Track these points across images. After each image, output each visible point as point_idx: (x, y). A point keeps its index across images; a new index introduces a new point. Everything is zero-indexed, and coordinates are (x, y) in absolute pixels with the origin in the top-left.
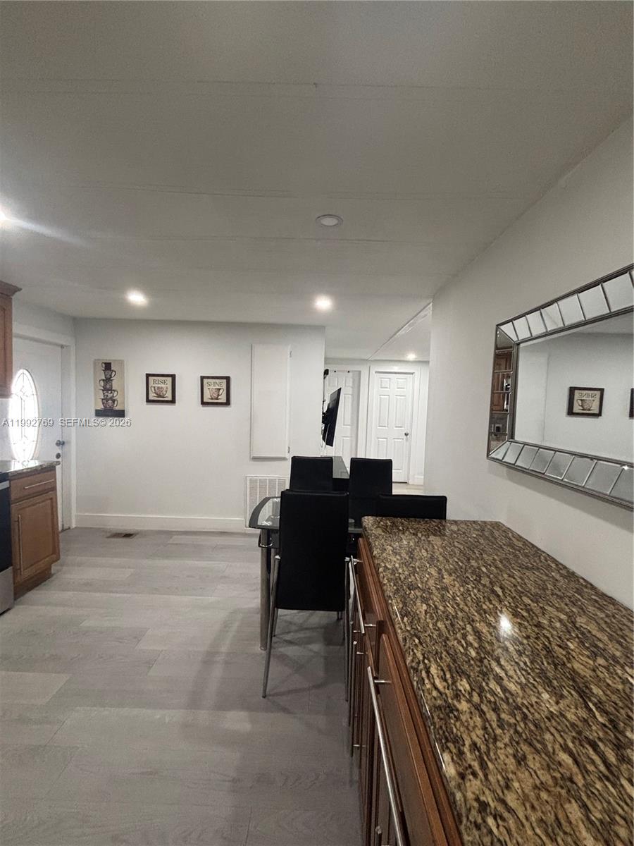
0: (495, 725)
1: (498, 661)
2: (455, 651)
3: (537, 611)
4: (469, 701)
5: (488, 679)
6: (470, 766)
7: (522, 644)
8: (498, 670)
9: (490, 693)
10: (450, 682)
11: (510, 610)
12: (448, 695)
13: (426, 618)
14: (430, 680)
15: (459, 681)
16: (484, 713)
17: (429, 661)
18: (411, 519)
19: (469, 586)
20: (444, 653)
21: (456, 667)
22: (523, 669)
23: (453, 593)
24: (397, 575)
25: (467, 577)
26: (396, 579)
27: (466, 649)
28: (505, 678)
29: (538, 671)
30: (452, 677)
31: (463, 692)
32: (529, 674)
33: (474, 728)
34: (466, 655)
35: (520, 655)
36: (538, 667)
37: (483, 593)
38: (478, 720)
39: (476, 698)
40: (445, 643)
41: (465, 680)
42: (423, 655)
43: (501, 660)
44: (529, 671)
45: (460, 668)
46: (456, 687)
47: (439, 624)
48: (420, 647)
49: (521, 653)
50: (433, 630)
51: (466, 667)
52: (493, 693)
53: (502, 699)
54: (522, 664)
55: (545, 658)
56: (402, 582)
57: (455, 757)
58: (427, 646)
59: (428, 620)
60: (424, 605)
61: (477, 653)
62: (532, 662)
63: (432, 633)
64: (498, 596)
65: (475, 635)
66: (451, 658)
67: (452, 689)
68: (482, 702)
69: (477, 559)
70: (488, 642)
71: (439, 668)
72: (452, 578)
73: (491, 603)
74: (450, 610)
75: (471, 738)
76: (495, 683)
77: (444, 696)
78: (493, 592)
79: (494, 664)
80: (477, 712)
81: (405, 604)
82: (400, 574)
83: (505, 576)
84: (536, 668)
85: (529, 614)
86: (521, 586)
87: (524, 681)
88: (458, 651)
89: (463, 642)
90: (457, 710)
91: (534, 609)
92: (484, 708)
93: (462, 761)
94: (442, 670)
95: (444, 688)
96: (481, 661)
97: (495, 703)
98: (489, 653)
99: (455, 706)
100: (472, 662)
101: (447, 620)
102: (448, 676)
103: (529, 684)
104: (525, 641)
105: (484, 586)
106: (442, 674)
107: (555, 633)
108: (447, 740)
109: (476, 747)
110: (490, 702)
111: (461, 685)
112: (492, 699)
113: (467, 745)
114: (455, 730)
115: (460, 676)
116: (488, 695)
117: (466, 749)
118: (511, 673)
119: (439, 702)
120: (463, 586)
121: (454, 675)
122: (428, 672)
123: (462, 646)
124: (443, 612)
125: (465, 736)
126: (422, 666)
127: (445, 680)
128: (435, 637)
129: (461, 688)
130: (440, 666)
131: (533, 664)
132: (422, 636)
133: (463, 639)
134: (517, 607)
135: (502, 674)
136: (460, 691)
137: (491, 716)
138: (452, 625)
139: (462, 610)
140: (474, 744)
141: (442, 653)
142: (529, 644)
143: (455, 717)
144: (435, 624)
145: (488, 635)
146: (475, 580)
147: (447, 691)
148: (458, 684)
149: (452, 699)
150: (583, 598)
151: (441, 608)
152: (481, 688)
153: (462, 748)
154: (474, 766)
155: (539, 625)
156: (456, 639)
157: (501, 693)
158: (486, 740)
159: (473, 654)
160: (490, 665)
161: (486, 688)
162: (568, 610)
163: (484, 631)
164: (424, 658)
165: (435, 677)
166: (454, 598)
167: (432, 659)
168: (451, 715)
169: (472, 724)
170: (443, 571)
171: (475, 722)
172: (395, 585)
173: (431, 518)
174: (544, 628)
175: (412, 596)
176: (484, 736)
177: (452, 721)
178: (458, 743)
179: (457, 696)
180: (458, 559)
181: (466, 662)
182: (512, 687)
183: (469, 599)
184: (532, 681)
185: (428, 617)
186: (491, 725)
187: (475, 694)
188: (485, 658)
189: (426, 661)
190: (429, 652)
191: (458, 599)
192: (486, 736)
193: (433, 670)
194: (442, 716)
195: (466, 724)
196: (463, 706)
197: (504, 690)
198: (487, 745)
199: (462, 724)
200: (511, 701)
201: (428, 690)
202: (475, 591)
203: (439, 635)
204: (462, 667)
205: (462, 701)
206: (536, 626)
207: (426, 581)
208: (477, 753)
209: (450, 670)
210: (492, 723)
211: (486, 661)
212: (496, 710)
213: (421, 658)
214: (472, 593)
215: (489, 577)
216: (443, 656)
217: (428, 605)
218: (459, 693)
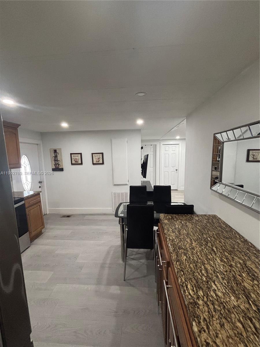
0: (212, 311)
1: (214, 282)
2: (197, 278)
3: (230, 259)
4: (203, 300)
5: (210, 291)
6: (203, 328)
7: (224, 274)
8: (214, 286)
9: (211, 297)
10: (195, 292)
11: (219, 258)
12: (195, 297)
13: (186, 263)
14: (188, 291)
15: (199, 291)
16: (208, 305)
17: (187, 282)
18: (179, 215)
19: (203, 247)
20: (193, 279)
21: (198, 285)
22: (224, 286)
23: (196, 250)
24: (174, 242)
25: (202, 243)
26: (174, 244)
27: (201, 277)
28: (217, 290)
29: (230, 287)
30: (196, 290)
31: (201, 296)
32: (227, 288)
33: (204, 312)
34: (202, 279)
35: (223, 280)
36: (230, 285)
37: (209, 250)
38: (206, 308)
39: (205, 299)
40: (194, 274)
41: (201, 291)
42: (185, 279)
43: (215, 282)
44: (227, 287)
45: (199, 285)
46: (198, 294)
47: (191, 266)
48: (184, 276)
49: (223, 279)
50: (189, 268)
51: (201, 285)
52: (212, 297)
53: (215, 299)
54: (224, 284)
55: (233, 281)
56: (176, 246)
57: (197, 324)
58: (186, 275)
59: (187, 264)
60: (185, 256)
61: (206, 279)
62: (228, 283)
63: (188, 269)
64: (215, 252)
65: (205, 270)
66: (196, 281)
67: (196, 295)
68: (208, 300)
69: (206, 234)
70: (210, 274)
71: (191, 286)
72: (196, 243)
73: (212, 255)
74: (195, 259)
75: (203, 316)
76: (213, 292)
77: (193, 298)
78: (213, 250)
79: (213, 284)
80: (206, 305)
81: (177, 255)
82: (175, 242)
83: (218, 242)
84: (230, 286)
85: (227, 260)
86: (224, 247)
87: (224, 291)
88: (198, 278)
89: (200, 274)
90: (198, 304)
91: (229, 258)
92: (208, 303)
93: (200, 325)
94: (192, 286)
95: (193, 294)
96: (208, 282)
97: (213, 301)
98: (211, 279)
99: (198, 302)
100: (204, 283)
101: (194, 263)
102: (195, 289)
103: (226, 293)
104: (225, 273)
105: (209, 247)
106: (192, 288)
107: (237, 269)
108: (194, 317)
109: (205, 320)
110: (211, 300)
111: (200, 293)
112: (212, 299)
113: (202, 318)
114: (197, 313)
115: (199, 289)
116: (210, 298)
117: (201, 321)
118: (219, 288)
119: (191, 301)
120: (200, 247)
121: (197, 289)
122: (187, 287)
123: (200, 275)
124: (192, 260)
125: (201, 315)
126: (184, 285)
127: (194, 291)
128: (189, 271)
129: (200, 295)
130: (191, 284)
131: (228, 284)
132: (184, 271)
133: (201, 272)
134: (222, 257)
135: (216, 288)
136: (199, 296)
137: (211, 307)
138: (196, 266)
139: (200, 259)
140: (205, 319)
141: (192, 279)
142: (227, 275)
143: (197, 307)
144: (189, 266)
145: (211, 270)
146: (205, 244)
147: (194, 296)
148: (199, 293)
149: (196, 299)
150: (250, 253)
151: (192, 258)
152: (207, 294)
153: (200, 320)
154: (204, 328)
155: (231, 266)
156: (198, 272)
157: (215, 297)
158: (209, 317)
159: (204, 279)
160: (211, 284)
161: (209, 294)
162: (243, 258)
163: (209, 268)
164: (185, 281)
165: (190, 289)
166: (197, 253)
167: (188, 281)
168: (196, 306)
169: (204, 310)
170: (192, 240)
171: (205, 309)
172: (173, 247)
173: (187, 214)
174: (233, 267)
175: (180, 253)
176: (208, 315)
177: (196, 309)
178: (199, 318)
179: (198, 298)
180: (199, 234)
181: (202, 283)
182: (220, 294)
183: (203, 253)
184: (227, 291)
185: (186, 262)
186: (211, 311)
187: (205, 297)
188: (209, 281)
189: (186, 282)
190: (187, 278)
191: (198, 253)
192: (209, 315)
193: (189, 287)
194: (192, 307)
195: (201, 310)
196: (201, 302)
197: (217, 295)
198: (209, 319)
199: (200, 310)
200: (219, 300)
201: (187, 295)
202: (205, 249)
203: (191, 270)
204: (200, 285)
205: (200, 300)
206: (230, 266)
207: (186, 245)
208: (206, 323)
209: (195, 287)
210: (212, 310)
211: (209, 282)
212: (213, 304)
213: (184, 281)
214: (204, 251)
215: (211, 243)
216: (193, 280)
217: (187, 256)
218: (199, 297)
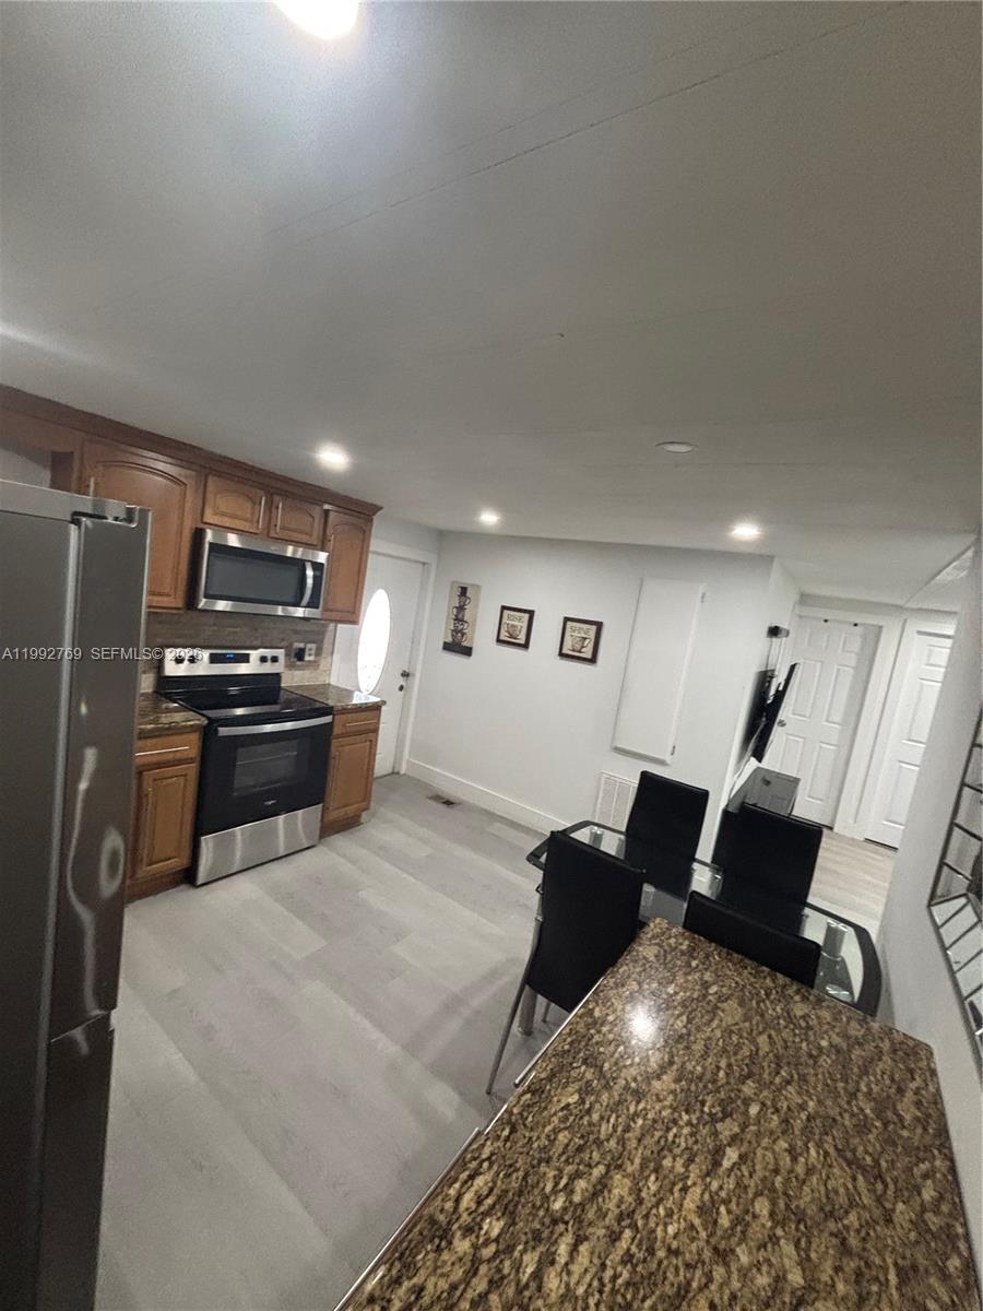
0: (470, 1295)
1: (579, 1240)
2: (538, 1183)
4: (476, 1247)
5: (534, 1248)
6: (389, 1301)
8: (563, 1250)
9: (513, 1262)
10: (482, 1209)
12: (462, 1220)
13: (555, 1114)
14: (461, 1187)
15: (495, 1217)
16: (475, 1274)
17: (490, 1167)
19: (685, 1117)
20: (521, 1173)
21: (512, 1200)
22: (600, 1279)
24: (592, 1031)
25: (703, 1103)
26: (584, 1037)
27: (555, 1191)
28: (558, 1267)
29: (619, 1299)
30: (493, 1207)
31: (483, 1232)
32: (601, 1292)
33: (442, 1275)
34: (546, 1198)
35: (623, 1262)
36: (629, 1297)
37: (696, 1142)
38: (458, 1274)
39: (488, 1252)
40: (539, 1163)
41: (502, 1223)
42: (492, 1154)
43: (585, 1243)
44: (607, 1289)
45: (516, 1206)
46: (482, 1220)
47: (563, 1137)
48: (500, 1144)
49: (630, 1261)
50: (543, 1136)
51: (523, 1211)
52: (518, 1267)
53: (518, 1282)
54: (609, 1273)
56: (587, 1045)
57: (387, 1278)
58: (511, 1148)
59: (555, 1119)
60: (576, 1097)
61: (565, 1209)
62: (628, 1284)
63: (538, 1138)
64: (717, 1164)
65: (594, 1186)
66: (521, 1185)
67: (474, 1219)
68: (489, 1261)
69: (762, 1085)
70: (600, 1209)
71: (490, 1184)
73: (686, 1166)
74: (605, 1129)
75: (426, 1280)
76: (536, 1259)
77: (455, 1217)
78: (717, 1154)
79: (568, 1239)
80: (469, 1264)
81: (550, 1079)
82: (599, 1032)
83: (783, 1144)
84: (624, 1296)
85: (733, 1228)
86: (787, 1181)
87: (581, 1291)
88: (541, 1185)
89: (563, 1182)
90: (450, 1243)
91: (755, 1227)
92: (483, 1269)
93: (388, 1288)
94: (491, 1190)
95: (467, 1209)
96: (555, 1222)
97: (503, 1278)
98: (581, 1222)
99: (453, 1236)
100: (541, 1213)
101: (582, 1137)
102: (489, 1201)
103: (580, 1302)
105: (716, 1134)
106: (485, 1193)
108: (400, 1258)
109: (419, 1293)
110: (499, 1270)
111: (491, 1222)
112: (506, 1271)
113: (415, 1280)
114: (420, 1257)
115: (503, 1214)
116: (507, 1264)
117: (406, 1284)
118: (576, 1269)
119: (442, 1218)
120: (674, 1109)
121: (497, 1207)
122: (472, 1177)
123: (556, 1184)
124: (590, 1124)
125: (422, 1272)
126: (474, 1164)
127: (479, 1203)
128: (535, 1145)
129: (485, 1227)
130: (495, 1183)
131: (626, 1289)
132: (521, 1131)
133: (570, 1179)
135: (562, 1259)
136: (481, 1228)
137: (480, 1284)
138: (580, 1149)
139: (622, 1141)
140: (422, 1289)
141: (517, 1170)
143: (438, 1246)
144: (556, 1131)
145: (615, 1201)
146: (710, 1114)
147: (465, 1215)
148: (488, 1221)
149: (459, 1228)
151: (595, 1117)
152: (510, 1249)
153: (404, 1278)
154: (394, 1305)
156: (560, 1171)
157: (527, 1275)
158: (439, 1297)
159: (558, 1205)
160: (561, 1235)
161: (516, 1254)
163: (616, 1191)
164: (489, 1159)
165: (473, 1189)
166: (634, 1117)
167: (495, 1168)
168: (437, 1241)
169: (447, 1269)
170: (675, 1067)
171: (451, 1271)
172: (571, 1044)
175: (574, 1074)
176: (442, 1292)
177: (429, 1247)
178: (408, 1270)
179: (468, 1230)
181: (534, 1206)
182: (553, 1283)
183: (657, 1134)
184: (592, 1302)
185: (560, 1114)
186: (464, 1290)
187: (493, 1248)
188: (567, 1223)
189: (486, 1165)
190: (504, 1157)
191: (640, 1122)
192: (445, 1294)
193: (479, 1181)
194: (425, 1233)
195: (439, 1264)
196: (462, 1246)
197: (538, 1276)
198: (432, 1302)
199: (436, 1260)
200: (527, 1294)
201: (447, 1195)
202: (686, 1131)
203: (545, 1147)
204: (520, 1207)
205: (468, 1239)
206: (716, 1249)
207: (625, 1067)
208: (413, 1298)
209: (499, 1198)
210: (470, 1291)
211: (561, 1227)
212: (495, 1283)
213: (484, 1156)
214: (675, 1130)
215: (744, 1126)
216: (514, 1176)
217: (582, 1101)
218: (476, 1228)
